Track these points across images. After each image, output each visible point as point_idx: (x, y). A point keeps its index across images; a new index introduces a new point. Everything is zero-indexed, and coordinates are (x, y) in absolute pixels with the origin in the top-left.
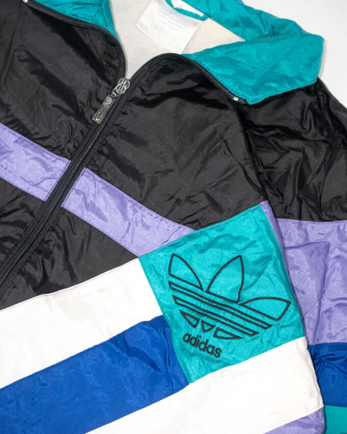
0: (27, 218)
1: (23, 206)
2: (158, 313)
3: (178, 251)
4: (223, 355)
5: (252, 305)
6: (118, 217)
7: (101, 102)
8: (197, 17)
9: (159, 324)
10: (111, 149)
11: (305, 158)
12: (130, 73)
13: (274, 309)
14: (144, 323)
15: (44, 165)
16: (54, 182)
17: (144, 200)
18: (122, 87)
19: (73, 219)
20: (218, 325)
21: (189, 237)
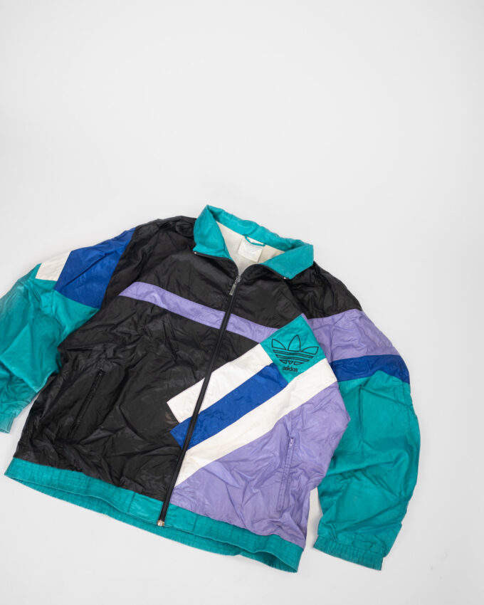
0: (215, 336)
1: (212, 332)
2: (271, 362)
3: (275, 338)
4: (299, 371)
5: (305, 351)
6: (248, 329)
7: (231, 287)
8: (261, 245)
9: (273, 365)
10: (239, 304)
11: (314, 293)
12: (240, 273)
13: (313, 351)
14: (267, 366)
15: (216, 315)
16: (221, 321)
17: (256, 321)
18: (238, 280)
19: (232, 334)
20: (294, 360)
21: (277, 332)
